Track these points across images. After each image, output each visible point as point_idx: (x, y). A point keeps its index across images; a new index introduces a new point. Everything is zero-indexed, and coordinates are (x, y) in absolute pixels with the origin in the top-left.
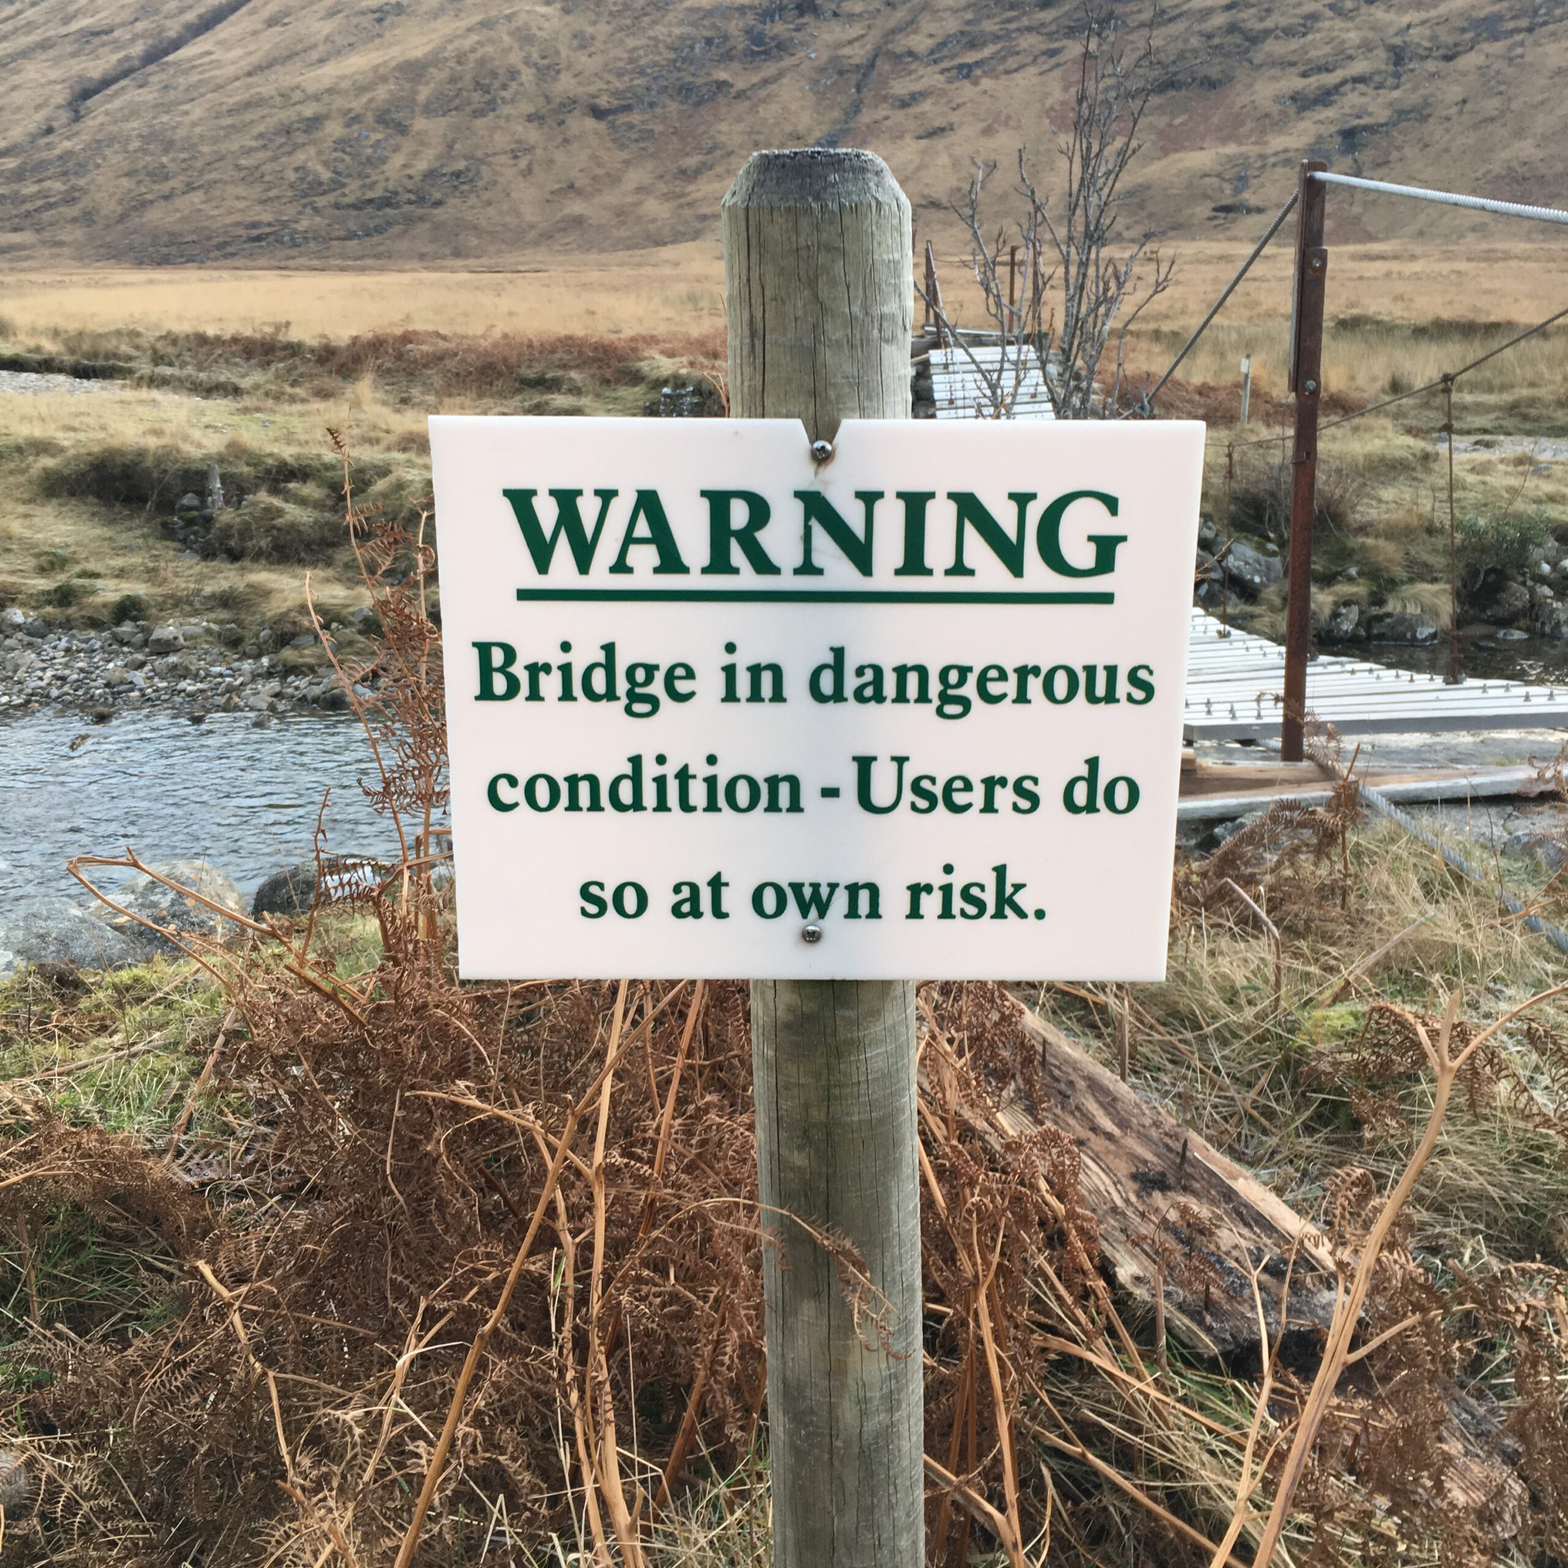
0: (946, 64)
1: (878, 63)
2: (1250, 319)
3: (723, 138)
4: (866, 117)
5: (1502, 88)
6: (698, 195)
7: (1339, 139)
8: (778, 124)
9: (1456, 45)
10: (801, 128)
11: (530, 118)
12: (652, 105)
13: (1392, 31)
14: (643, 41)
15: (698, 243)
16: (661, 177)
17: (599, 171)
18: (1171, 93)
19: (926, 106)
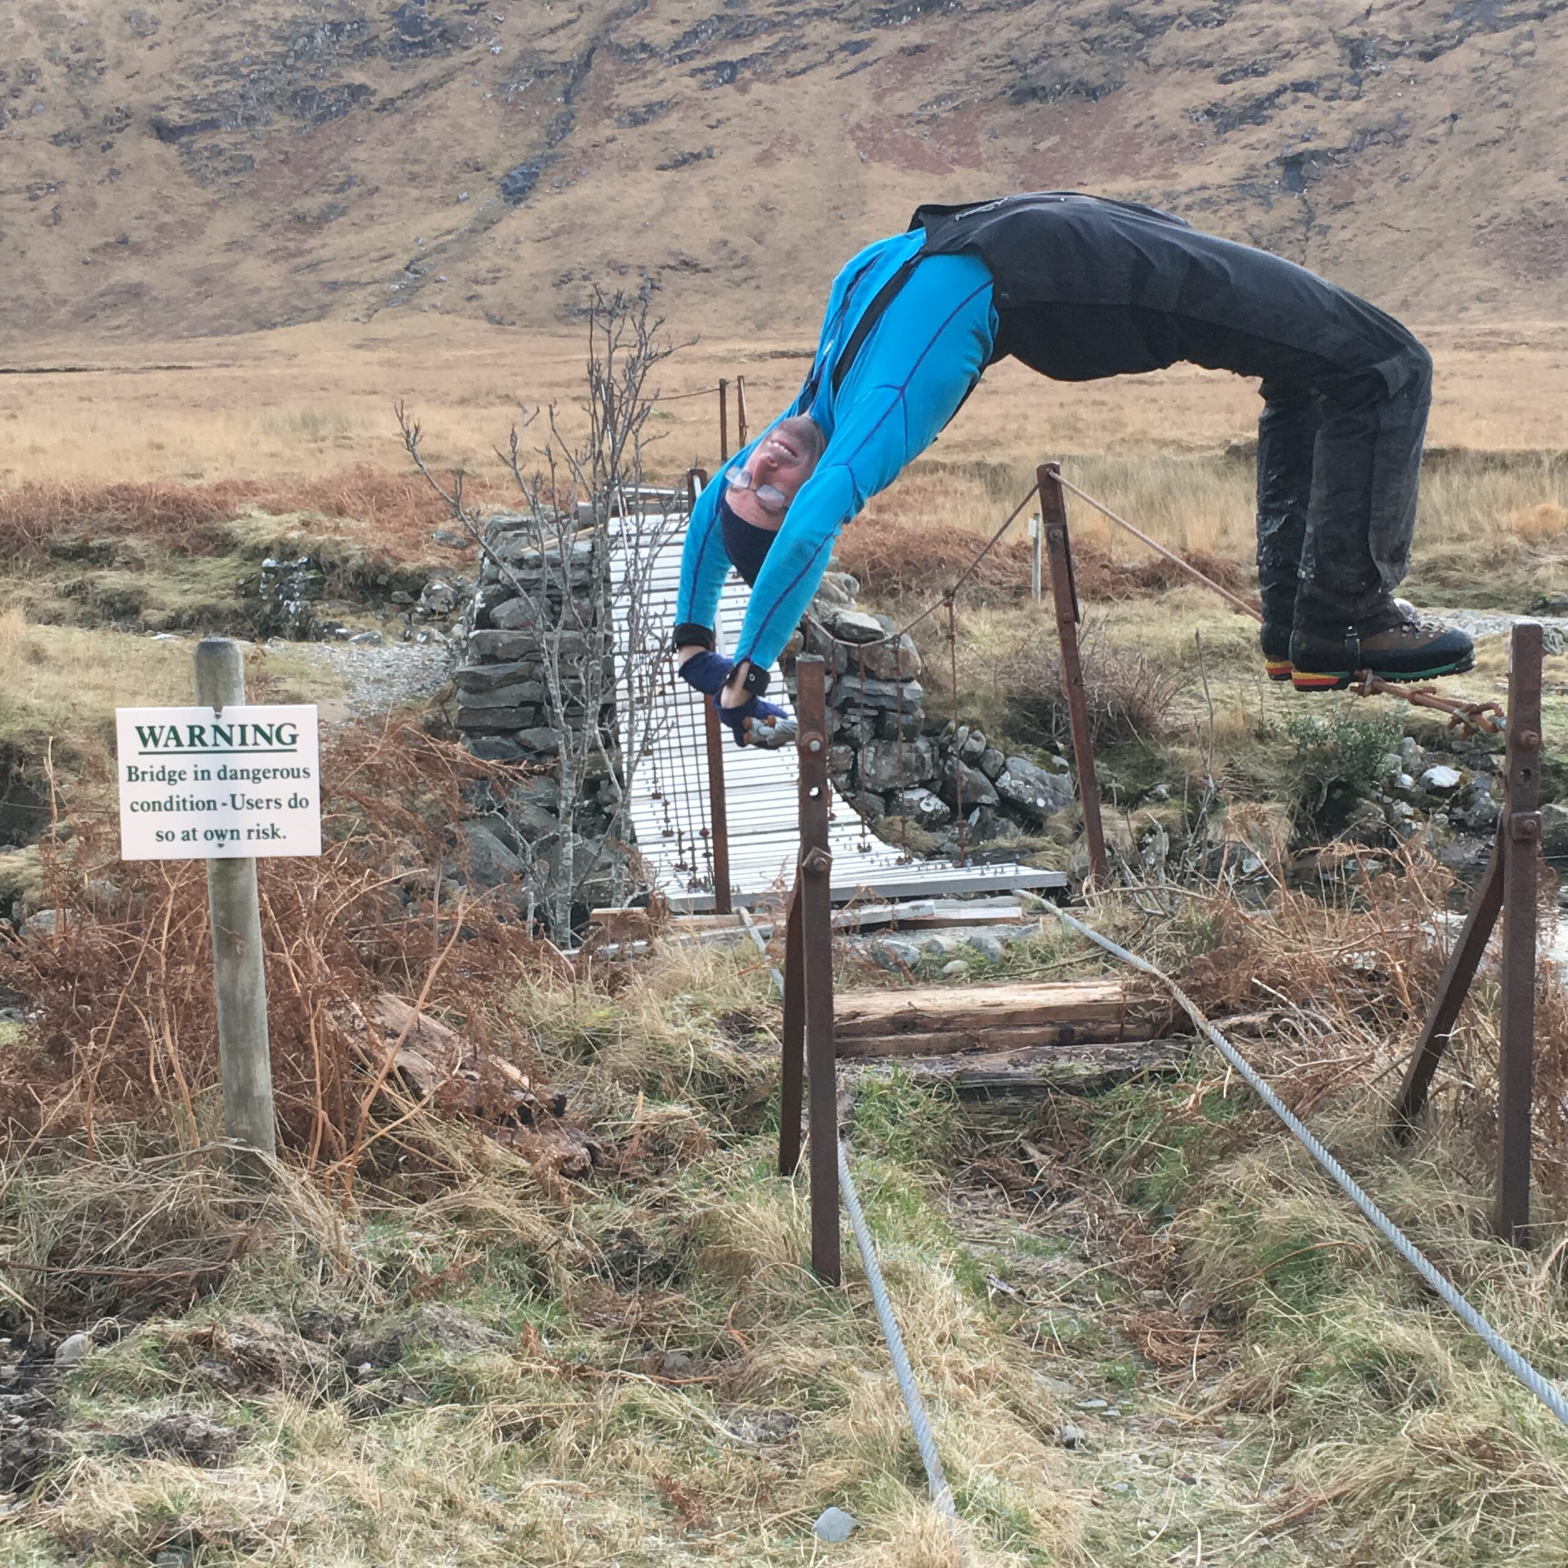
0: (697, 63)
1: (596, 60)
2: (1109, 447)
3: (361, 169)
4: (580, 138)
5: (1506, 97)
6: (324, 253)
7: (1279, 171)
8: (446, 148)
9: (1437, 38)
10: (481, 155)
11: (57, 140)
12: (249, 120)
13: (1346, 17)
14: (237, 28)
15: (324, 323)
16: (265, 226)
17: (168, 218)
18: (1033, 105)
19: (671, 122)
